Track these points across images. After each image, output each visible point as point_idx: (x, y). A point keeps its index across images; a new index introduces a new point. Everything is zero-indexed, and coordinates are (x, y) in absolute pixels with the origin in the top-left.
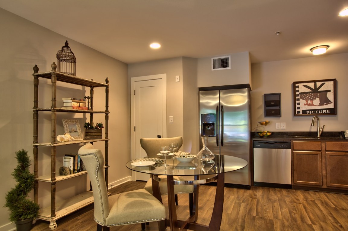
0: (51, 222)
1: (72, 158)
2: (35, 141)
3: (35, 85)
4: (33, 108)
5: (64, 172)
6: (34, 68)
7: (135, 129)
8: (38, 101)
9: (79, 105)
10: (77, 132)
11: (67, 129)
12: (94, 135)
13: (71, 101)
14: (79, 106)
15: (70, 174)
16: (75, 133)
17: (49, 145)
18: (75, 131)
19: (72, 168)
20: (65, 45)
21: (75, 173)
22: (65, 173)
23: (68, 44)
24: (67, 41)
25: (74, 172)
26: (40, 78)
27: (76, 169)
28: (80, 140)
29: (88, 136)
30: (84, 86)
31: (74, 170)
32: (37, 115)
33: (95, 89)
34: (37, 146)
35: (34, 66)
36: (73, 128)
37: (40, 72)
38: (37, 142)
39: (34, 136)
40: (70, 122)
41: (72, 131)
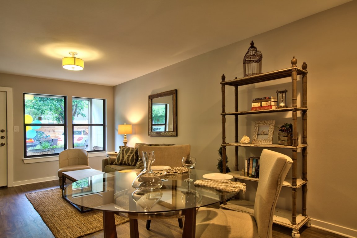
11: (256, 131)
16: (265, 136)
18: (266, 133)
20: (251, 46)
21: (249, 177)
24: (252, 41)
28: (267, 143)
36: (264, 130)
40: (263, 123)
41: (262, 133)
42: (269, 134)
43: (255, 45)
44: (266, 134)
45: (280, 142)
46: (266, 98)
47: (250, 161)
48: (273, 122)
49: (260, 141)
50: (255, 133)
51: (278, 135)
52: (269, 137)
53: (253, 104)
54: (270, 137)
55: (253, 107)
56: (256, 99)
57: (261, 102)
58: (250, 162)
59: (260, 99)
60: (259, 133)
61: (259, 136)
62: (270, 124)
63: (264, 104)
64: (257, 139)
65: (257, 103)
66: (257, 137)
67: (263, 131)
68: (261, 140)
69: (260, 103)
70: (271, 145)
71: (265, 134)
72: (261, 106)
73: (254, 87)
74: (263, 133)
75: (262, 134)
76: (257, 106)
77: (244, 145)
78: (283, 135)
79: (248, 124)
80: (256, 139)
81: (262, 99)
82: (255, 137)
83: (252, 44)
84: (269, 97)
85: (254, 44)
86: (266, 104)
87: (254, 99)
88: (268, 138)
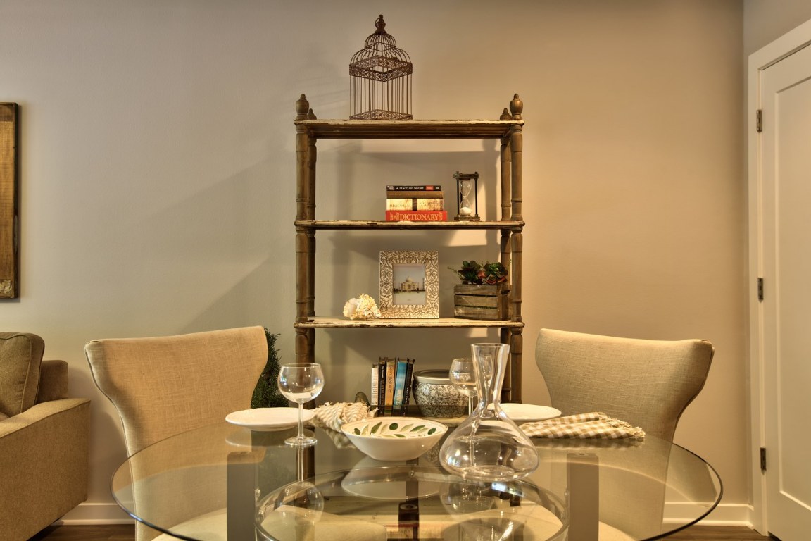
7: (761, 288)
8: (316, 204)
10: (424, 290)
11: (387, 280)
16: (415, 294)
18: (416, 288)
20: (376, 29)
24: (381, 17)
28: (427, 316)
32: (313, 240)
36: (411, 280)
40: (405, 258)
41: (407, 288)
42: (428, 288)
43: (387, 29)
44: (418, 291)
45: (461, 311)
46: (425, 187)
47: (388, 369)
48: (434, 257)
49: (406, 310)
50: (386, 288)
51: (453, 291)
52: (428, 297)
53: (389, 201)
54: (433, 299)
55: (388, 208)
56: (395, 187)
57: (414, 198)
58: (388, 374)
59: (409, 189)
60: (397, 287)
61: (400, 296)
62: (426, 260)
63: (422, 204)
64: (393, 304)
65: (403, 200)
66: (393, 298)
67: (407, 281)
68: (406, 306)
69: (410, 201)
70: (438, 321)
71: (414, 290)
72: (415, 209)
73: (358, 150)
74: (409, 286)
75: (405, 291)
76: (402, 208)
77: (360, 323)
78: (478, 292)
79: (341, 259)
80: (390, 304)
81: (413, 190)
82: (386, 299)
83: (381, 24)
84: (434, 187)
85: (385, 24)
86: (430, 204)
87: (392, 188)
88: (428, 301)
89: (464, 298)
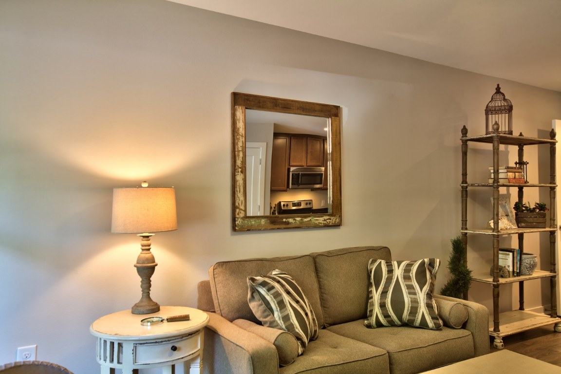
0: (496, 337)
1: (511, 254)
2: (464, 227)
3: (463, 152)
4: (461, 183)
5: (501, 273)
6: (462, 130)
9: (515, 175)
12: (532, 221)
13: (505, 171)
14: (515, 178)
15: (509, 277)
17: (491, 233)
19: (511, 269)
20: (496, 91)
21: (515, 277)
22: (503, 275)
23: (500, 88)
24: (498, 85)
25: (513, 275)
26: (469, 143)
27: (515, 270)
29: (522, 222)
30: (506, 145)
31: (513, 271)
32: (466, 192)
33: (525, 148)
34: (466, 233)
35: (462, 127)
37: (470, 135)
38: (466, 229)
39: (462, 220)
89: (525, 219)
